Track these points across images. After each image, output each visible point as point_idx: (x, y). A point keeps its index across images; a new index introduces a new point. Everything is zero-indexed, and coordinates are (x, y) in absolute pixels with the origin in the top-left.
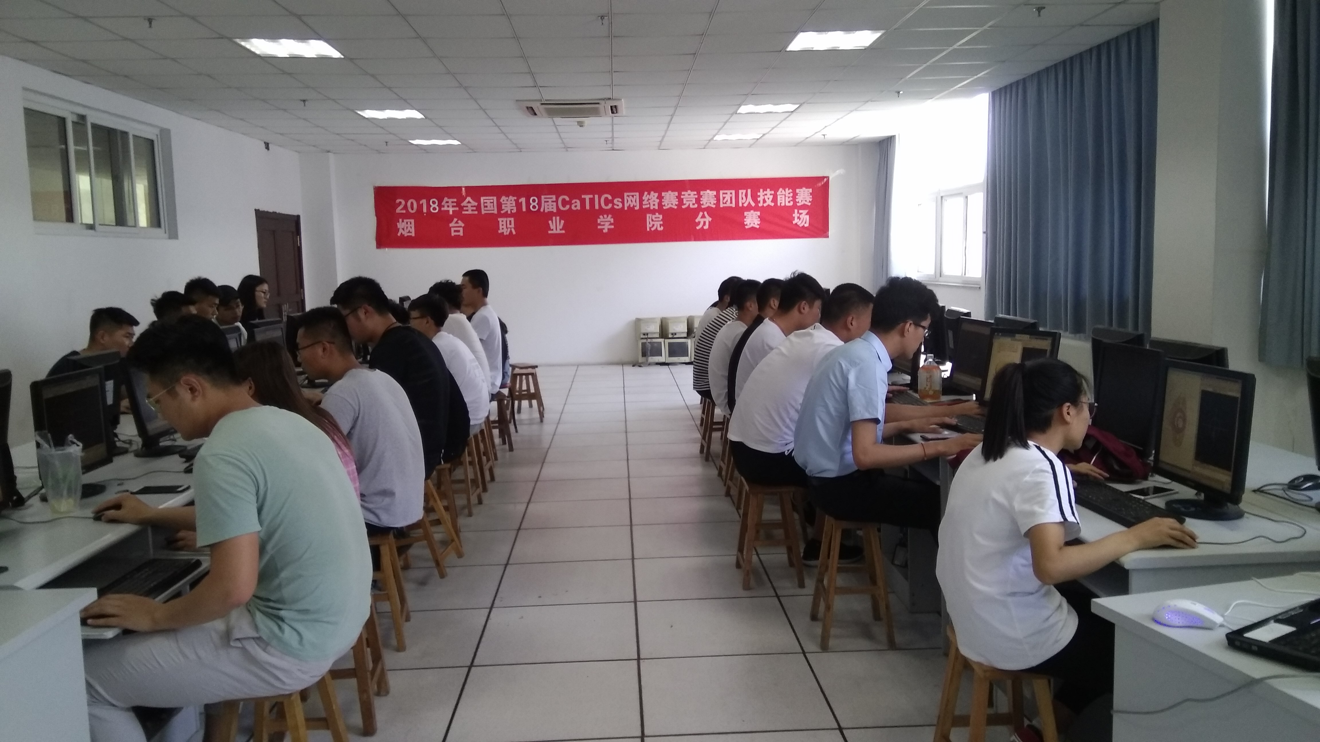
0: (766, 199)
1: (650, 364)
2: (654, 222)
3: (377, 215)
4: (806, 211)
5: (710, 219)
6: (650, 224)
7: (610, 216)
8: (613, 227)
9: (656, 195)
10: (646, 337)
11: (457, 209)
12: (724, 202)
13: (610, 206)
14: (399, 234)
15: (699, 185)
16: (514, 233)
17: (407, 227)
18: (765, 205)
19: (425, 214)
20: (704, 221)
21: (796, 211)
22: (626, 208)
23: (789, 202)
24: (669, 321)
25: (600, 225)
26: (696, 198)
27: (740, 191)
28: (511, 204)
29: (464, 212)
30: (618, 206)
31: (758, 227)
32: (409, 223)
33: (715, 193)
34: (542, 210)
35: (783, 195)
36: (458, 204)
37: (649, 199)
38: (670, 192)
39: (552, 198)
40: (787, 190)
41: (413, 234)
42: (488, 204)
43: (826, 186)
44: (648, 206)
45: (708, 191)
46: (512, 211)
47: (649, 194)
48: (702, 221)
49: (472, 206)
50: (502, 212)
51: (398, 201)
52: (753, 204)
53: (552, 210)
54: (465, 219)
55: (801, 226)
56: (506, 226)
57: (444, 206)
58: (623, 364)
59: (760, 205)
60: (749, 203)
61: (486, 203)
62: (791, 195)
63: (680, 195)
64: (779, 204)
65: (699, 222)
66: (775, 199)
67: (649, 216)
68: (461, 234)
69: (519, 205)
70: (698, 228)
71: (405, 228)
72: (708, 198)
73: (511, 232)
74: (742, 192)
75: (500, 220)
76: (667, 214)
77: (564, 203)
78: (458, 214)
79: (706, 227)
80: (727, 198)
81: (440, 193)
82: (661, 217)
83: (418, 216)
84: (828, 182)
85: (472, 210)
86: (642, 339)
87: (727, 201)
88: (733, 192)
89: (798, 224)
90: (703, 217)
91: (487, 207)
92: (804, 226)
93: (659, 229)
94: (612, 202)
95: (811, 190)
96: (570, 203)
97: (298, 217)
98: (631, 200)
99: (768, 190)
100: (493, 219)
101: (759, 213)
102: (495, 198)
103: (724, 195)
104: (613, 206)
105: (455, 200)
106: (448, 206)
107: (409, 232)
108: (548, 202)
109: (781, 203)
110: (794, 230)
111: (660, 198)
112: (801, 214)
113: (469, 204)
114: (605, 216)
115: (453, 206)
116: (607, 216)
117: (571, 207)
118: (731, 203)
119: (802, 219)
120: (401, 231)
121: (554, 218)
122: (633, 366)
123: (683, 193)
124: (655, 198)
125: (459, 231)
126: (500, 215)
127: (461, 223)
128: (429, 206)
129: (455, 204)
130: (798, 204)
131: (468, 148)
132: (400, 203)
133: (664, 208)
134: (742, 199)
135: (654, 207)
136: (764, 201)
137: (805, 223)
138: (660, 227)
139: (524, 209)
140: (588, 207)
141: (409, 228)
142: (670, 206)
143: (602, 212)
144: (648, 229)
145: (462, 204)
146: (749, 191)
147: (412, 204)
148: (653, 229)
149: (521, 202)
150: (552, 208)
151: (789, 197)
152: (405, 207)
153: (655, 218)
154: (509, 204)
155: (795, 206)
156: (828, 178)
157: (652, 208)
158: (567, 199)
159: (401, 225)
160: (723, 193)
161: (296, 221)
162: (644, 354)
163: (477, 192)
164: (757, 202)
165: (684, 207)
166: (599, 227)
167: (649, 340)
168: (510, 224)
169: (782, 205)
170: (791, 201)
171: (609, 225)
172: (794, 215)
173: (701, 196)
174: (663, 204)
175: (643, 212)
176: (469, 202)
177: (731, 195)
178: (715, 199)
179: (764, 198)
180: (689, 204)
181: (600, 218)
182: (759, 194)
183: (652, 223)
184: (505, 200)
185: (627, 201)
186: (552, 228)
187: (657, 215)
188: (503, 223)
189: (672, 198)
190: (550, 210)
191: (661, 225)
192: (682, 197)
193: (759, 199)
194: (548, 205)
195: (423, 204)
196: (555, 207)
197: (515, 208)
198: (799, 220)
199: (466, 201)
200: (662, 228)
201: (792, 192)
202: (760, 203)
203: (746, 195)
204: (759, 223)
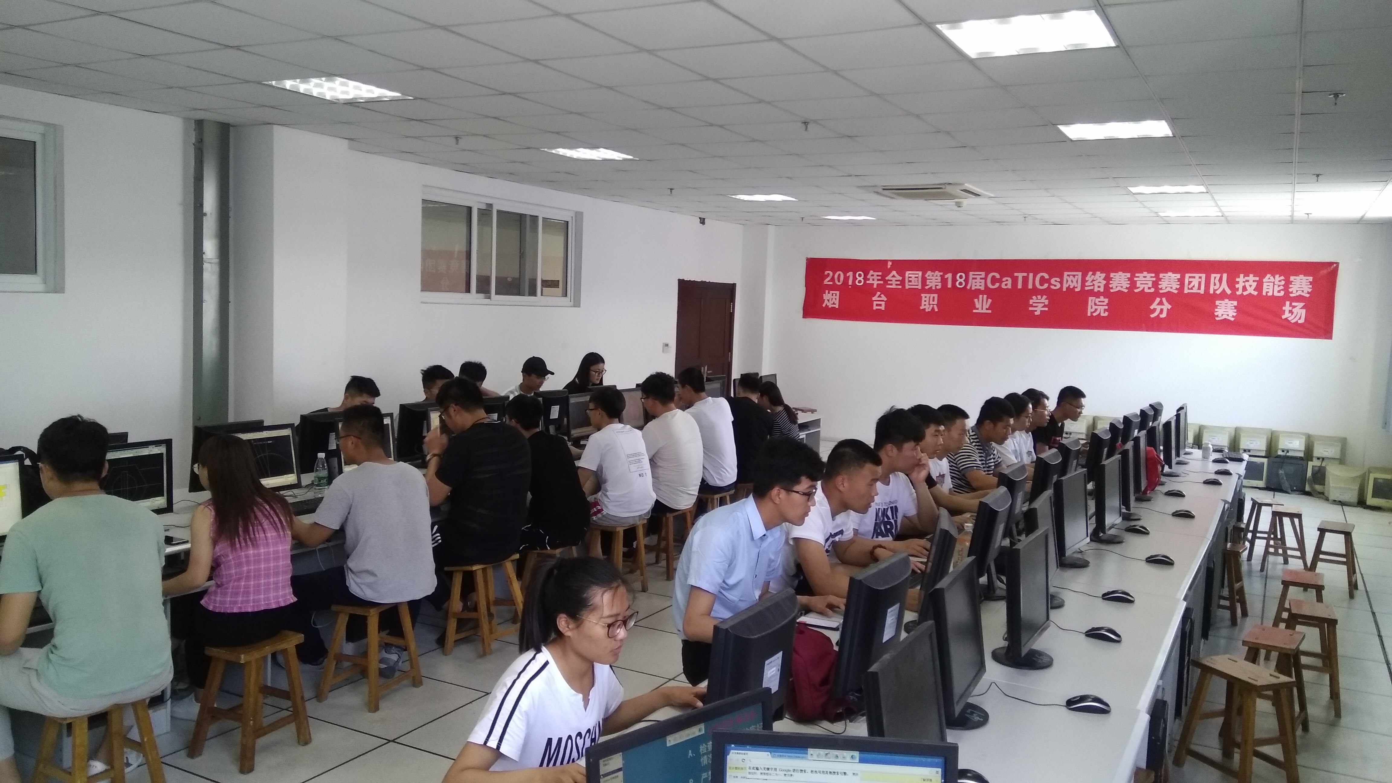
0: (1248, 287)
2: (1098, 307)
3: (807, 285)
4: (1302, 304)
5: (1170, 307)
6: (1092, 308)
7: (1045, 297)
8: (1046, 309)
9: (1103, 275)
11: (882, 282)
12: (1190, 287)
13: (1046, 286)
14: (824, 305)
15: (1158, 267)
16: (936, 310)
17: (832, 299)
18: (1245, 293)
19: (850, 287)
20: (1161, 309)
21: (1288, 303)
22: (1064, 289)
23: (1279, 291)
25: (1032, 306)
26: (1153, 281)
27: (1213, 276)
28: (936, 279)
29: (887, 286)
30: (1055, 286)
31: (1232, 319)
32: (834, 295)
33: (1178, 276)
34: (968, 287)
35: (1271, 282)
36: (883, 278)
37: (1093, 280)
38: (1120, 273)
39: (981, 275)
40: (1277, 276)
41: (837, 306)
42: (913, 279)
43: (1334, 274)
44: (1092, 288)
45: (1170, 274)
46: (937, 287)
47: (1094, 274)
48: (1159, 308)
49: (896, 281)
50: (927, 287)
51: (826, 273)
52: (1229, 292)
53: (980, 288)
54: (888, 293)
55: (1293, 321)
56: (928, 303)
57: (869, 280)
59: (1238, 293)
60: (1224, 290)
61: (910, 277)
62: (1283, 283)
63: (1133, 276)
64: (1264, 294)
65: (1155, 310)
66: (1259, 287)
67: (1091, 300)
68: (883, 308)
69: (944, 281)
70: (1152, 316)
71: (830, 300)
72: (1169, 282)
73: (933, 308)
74: (1215, 277)
75: (923, 295)
76: (1115, 299)
77: (994, 280)
78: (882, 289)
79: (1164, 315)
80: (1195, 283)
81: (865, 266)
82: (1106, 301)
83: (844, 289)
84: (1336, 269)
85: (897, 285)
87: (1194, 287)
88: (1203, 276)
89: (1289, 319)
90: (1161, 303)
91: (910, 281)
92: (1297, 321)
93: (1102, 314)
94: (1048, 281)
95: (1311, 279)
96: (1000, 281)
97: (736, 286)
98: (1072, 281)
99: (1251, 275)
100: (916, 295)
101: (1235, 303)
102: (920, 273)
103: (1191, 280)
104: (1049, 286)
105: (880, 274)
106: (873, 280)
107: (834, 304)
108: (976, 279)
110: (1282, 326)
111: (1108, 279)
112: (1294, 307)
113: (894, 278)
114: (1039, 297)
115: (878, 280)
116: (1042, 298)
117: (1000, 285)
118: (1199, 288)
119: (1296, 314)
120: (826, 302)
121: (981, 296)
123: (1137, 275)
124: (1101, 280)
125: (880, 305)
126: (924, 290)
127: (884, 298)
129: (879, 278)
130: (1292, 295)
132: (829, 274)
133: (1112, 291)
134: (1215, 284)
135: (1099, 289)
136: (1244, 289)
137: (1300, 319)
138: (1104, 313)
139: (950, 285)
140: (1020, 286)
141: (834, 300)
142: (1119, 288)
143: (1036, 291)
144: (1089, 314)
145: (887, 278)
146: (1225, 276)
147: (839, 275)
148: (1095, 314)
149: (948, 278)
151: (1279, 286)
152: (833, 279)
153: (1099, 302)
154: (934, 279)
155: (1287, 296)
156: (1337, 264)
157: (1096, 289)
158: (998, 276)
159: (827, 296)
160: (1190, 277)
161: (733, 290)
163: (902, 266)
164: (1234, 289)
165: (1136, 291)
166: (1031, 309)
168: (933, 301)
169: (1269, 294)
170: (1282, 290)
171: (1043, 307)
172: (1284, 308)
173: (1160, 279)
174: (1111, 286)
175: (1085, 294)
176: (894, 276)
177: (1200, 280)
178: (1179, 283)
179: (1245, 286)
180: (1144, 288)
181: (1032, 299)
182: (1237, 280)
183: (1094, 307)
184: (931, 275)
185: (1067, 281)
186: (977, 307)
187: (1102, 298)
188: (925, 299)
189: (1123, 280)
190: (978, 287)
191: (1105, 310)
192: (1135, 279)
193: (1237, 286)
194: (976, 282)
195: (849, 276)
196: (983, 284)
197: (940, 284)
198: (1290, 314)
199: (891, 275)
200: (1106, 314)
201: (1283, 280)
202: (1238, 291)
203: (1220, 280)
204: (1235, 314)
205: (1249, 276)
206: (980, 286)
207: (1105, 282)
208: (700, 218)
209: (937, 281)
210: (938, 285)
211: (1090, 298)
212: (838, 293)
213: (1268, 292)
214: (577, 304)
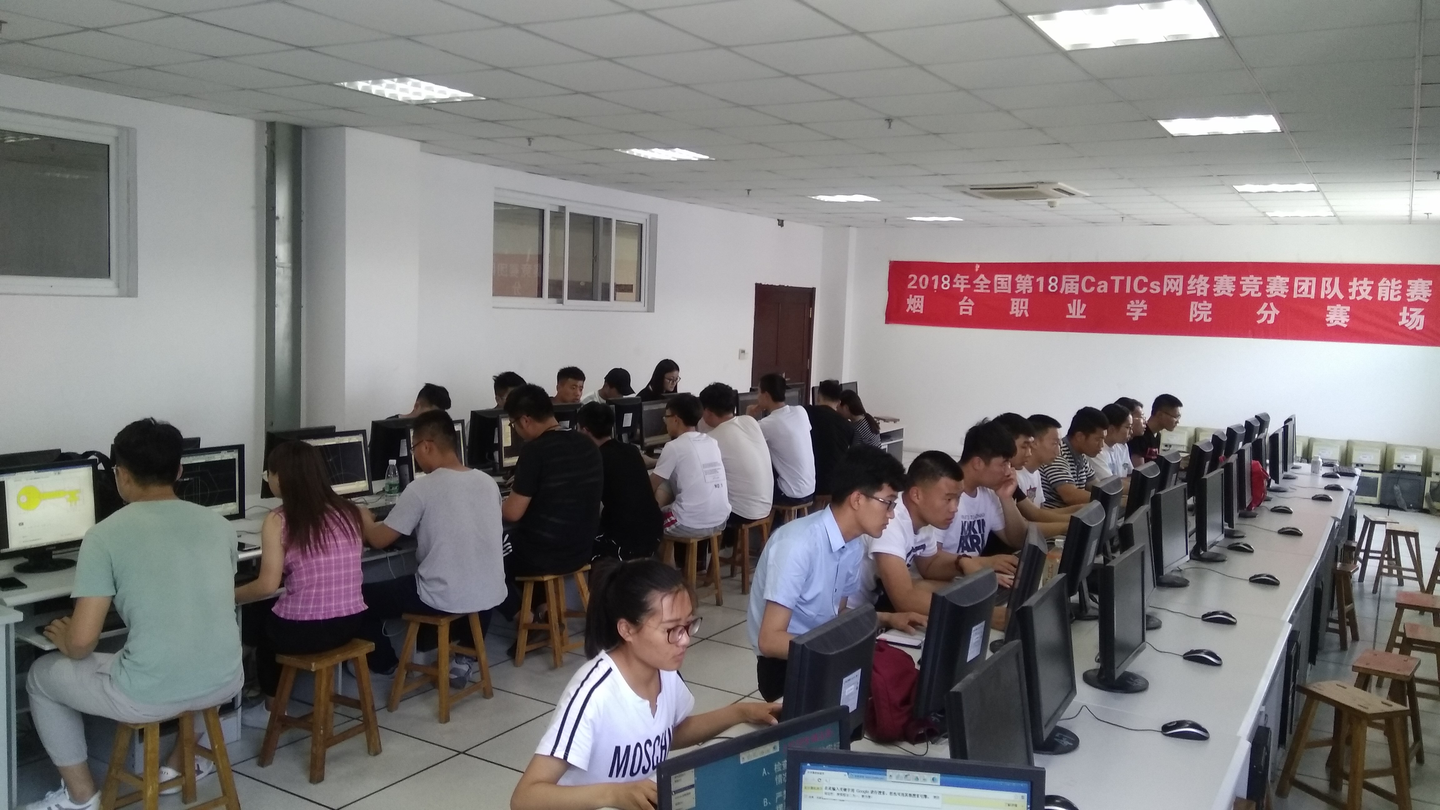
0: (1361, 291)
2: (1200, 312)
3: (889, 290)
4: (1420, 310)
5: (1278, 312)
6: (1194, 313)
7: (1143, 302)
8: (1145, 314)
9: (1207, 279)
11: (969, 286)
12: (1300, 291)
13: (1145, 290)
14: (908, 311)
15: (1266, 270)
16: (1027, 315)
17: (916, 304)
18: (1359, 298)
19: (935, 291)
20: (1268, 314)
21: (1405, 309)
22: (1165, 294)
23: (1396, 296)
25: (1129, 311)
26: (1260, 285)
27: (1324, 279)
28: (1027, 283)
29: (975, 291)
30: (1155, 290)
31: (1345, 325)
32: (919, 299)
33: (1287, 280)
34: (1061, 291)
35: (1387, 286)
36: (970, 282)
37: (1196, 284)
38: (1225, 276)
39: (1075, 278)
40: (1393, 280)
41: (921, 311)
42: (1002, 283)
44: (1194, 292)
45: (1278, 277)
46: (1028, 291)
47: (1197, 277)
48: (1266, 314)
49: (984, 285)
50: (1017, 292)
51: (910, 276)
52: (1341, 296)
53: (1074, 292)
54: (975, 297)
55: (1410, 328)
56: (1018, 308)
57: (955, 283)
59: (1351, 298)
60: (1336, 294)
61: (1000, 281)
62: (1400, 287)
63: (1238, 280)
64: (1379, 299)
65: (1262, 315)
66: (1374, 292)
67: (1194, 305)
68: (970, 313)
69: (1035, 285)
70: (1259, 322)
71: (914, 305)
72: (1277, 285)
73: (1023, 314)
74: (1326, 281)
75: (1013, 300)
76: (1219, 304)
77: (1089, 284)
78: (969, 293)
79: (1271, 321)
80: (1305, 287)
81: (952, 269)
82: (1210, 305)
83: (929, 294)
85: (985, 289)
87: (1304, 291)
88: (1314, 280)
89: (1407, 326)
90: (1268, 308)
91: (999, 285)
92: (1415, 328)
93: (1206, 320)
94: (1147, 285)
95: (1430, 283)
96: (1095, 285)
97: (816, 290)
98: (1173, 284)
99: (1366, 279)
100: (1005, 299)
101: (1348, 309)
102: (1010, 277)
103: (1300, 284)
104: (1148, 290)
105: (967, 277)
106: (960, 284)
107: (918, 308)
108: (1069, 282)
109: (1382, 297)
110: (1399, 333)
111: (1211, 282)
112: (1412, 313)
113: (982, 282)
114: (1137, 301)
115: (965, 284)
116: (1140, 302)
117: (1096, 289)
118: (1309, 293)
119: (1414, 320)
120: (910, 307)
121: (1075, 301)
123: (1243, 278)
124: (1204, 283)
125: (967, 310)
126: (1014, 295)
127: (971, 303)
129: (967, 281)
130: (1409, 300)
132: (913, 278)
133: (1216, 295)
134: (1326, 289)
135: (1202, 293)
136: (1358, 293)
137: (1418, 325)
138: (1208, 318)
139: (1041, 290)
140: (1117, 290)
141: (918, 305)
142: (1223, 293)
143: (1133, 296)
144: (1191, 320)
145: (975, 282)
146: (1337, 280)
147: (924, 279)
148: (1197, 320)
149: (1039, 281)
151: (1396, 290)
152: (917, 283)
153: (1202, 307)
154: (1025, 283)
155: (1404, 302)
157: (1199, 294)
158: (1093, 279)
159: (910, 301)
160: (1299, 281)
161: (810, 293)
163: (991, 269)
164: (1347, 294)
165: (1242, 295)
166: (1128, 314)
168: (1024, 305)
169: (1384, 299)
170: (1399, 294)
171: (1141, 312)
172: (1401, 314)
173: (1268, 283)
175: (1187, 299)
176: (981, 280)
177: (1310, 284)
178: (1287, 287)
179: (1359, 290)
180: (1251, 292)
181: (1130, 304)
182: (1350, 284)
183: (1197, 313)
184: (1021, 279)
185: (1168, 285)
186: (1070, 312)
187: (1205, 303)
188: (1016, 304)
189: (1227, 283)
190: (1071, 291)
191: (1209, 316)
192: (1241, 283)
193: (1350, 290)
194: (1069, 286)
195: (934, 280)
196: (1077, 288)
197: (1031, 288)
198: (1408, 320)
199: (979, 278)
200: (1210, 320)
201: (1400, 284)
202: (1351, 295)
203: (1332, 285)
204: (1347, 320)
205: (1363, 280)
206: (1074, 290)
207: (1208, 286)
208: (778, 220)
209: (1027, 285)
210: (1029, 289)
211: (1192, 303)
212: (922, 297)
213: (1384, 297)
214: (651, 309)
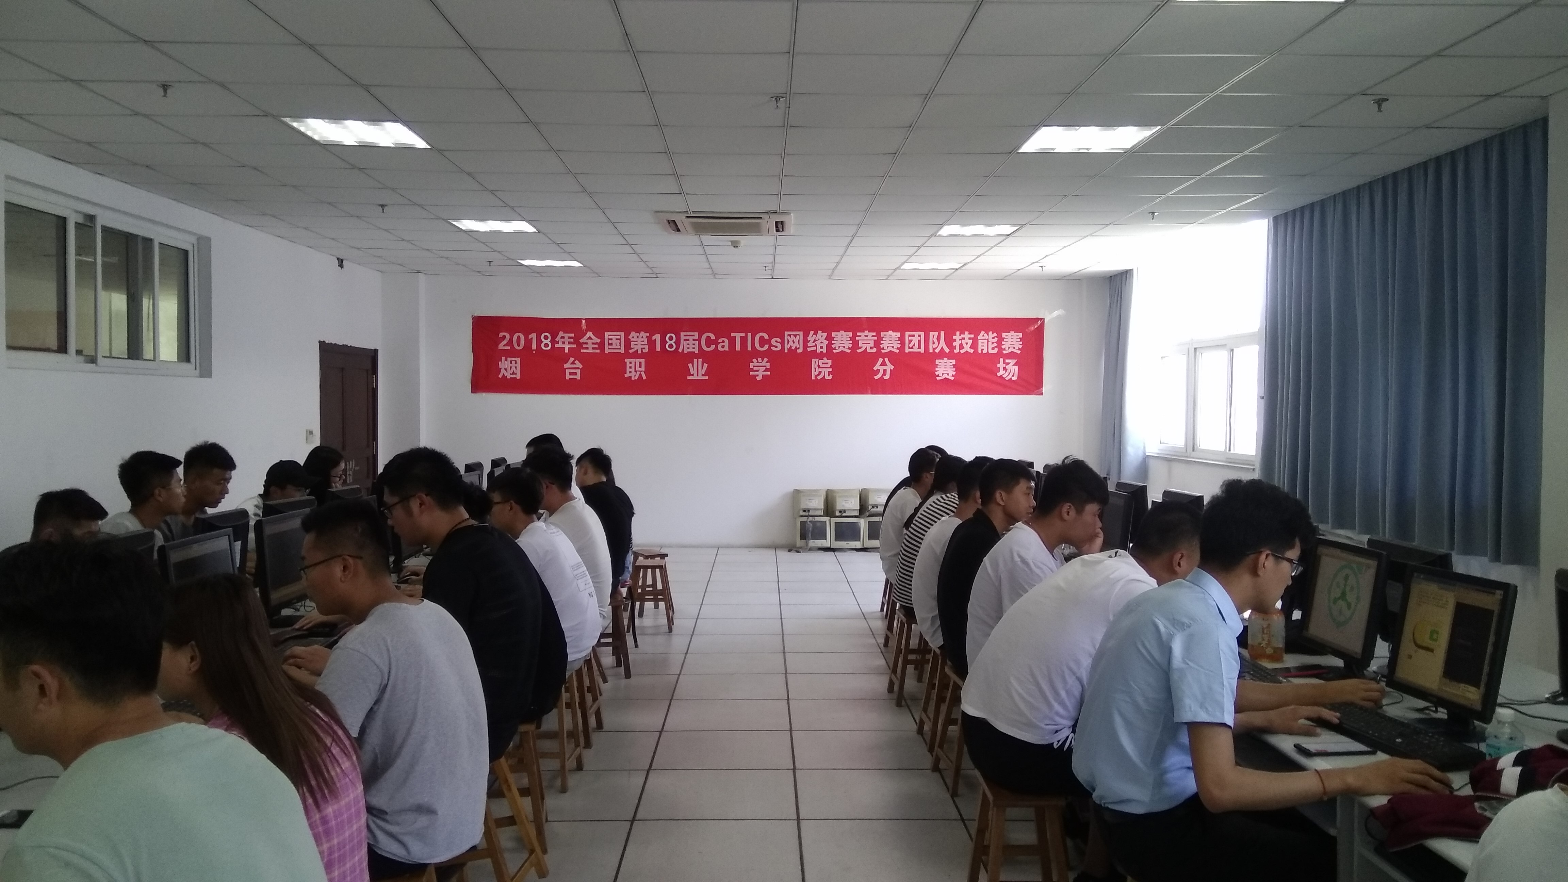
0: (964, 345)
1: (811, 549)
2: (821, 369)
3: (475, 351)
4: (1014, 361)
5: (892, 367)
6: (815, 371)
8: (769, 373)
9: (825, 335)
10: (807, 514)
11: (575, 346)
12: (911, 346)
13: (766, 347)
14: (500, 376)
15: (879, 325)
16: (644, 377)
17: (511, 367)
18: (962, 351)
19: (534, 352)
20: (884, 370)
21: (1002, 360)
22: (786, 351)
23: (993, 349)
24: (837, 495)
25: (752, 370)
26: (874, 340)
27: (931, 334)
28: (641, 341)
29: (582, 351)
30: (776, 347)
31: (952, 378)
32: (513, 362)
33: (899, 334)
34: (680, 350)
35: (985, 339)
36: (576, 341)
37: (815, 340)
38: (842, 332)
39: (694, 335)
40: (990, 333)
41: (518, 377)
42: (614, 341)
43: (1040, 330)
44: (815, 348)
45: (890, 332)
46: (643, 350)
47: (816, 333)
49: (593, 343)
50: (631, 351)
51: (501, 335)
52: (947, 350)
53: (693, 350)
54: (582, 358)
55: (1007, 379)
56: (634, 369)
57: (558, 343)
58: (776, 547)
59: (956, 351)
60: (942, 348)
61: (611, 339)
62: (996, 340)
63: (854, 335)
64: (980, 351)
65: (878, 371)
66: (974, 345)
67: (815, 362)
68: (578, 377)
69: (651, 343)
70: (876, 378)
71: (508, 369)
72: (890, 341)
73: (640, 376)
74: (933, 335)
75: (628, 361)
76: (839, 360)
77: (709, 342)
78: (576, 353)
79: (887, 377)
80: (915, 341)
81: (554, 326)
82: (830, 362)
83: (526, 354)
84: (1043, 324)
85: (593, 348)
86: (802, 516)
87: (914, 345)
88: (922, 334)
89: (1004, 376)
90: (884, 364)
91: (611, 344)
92: (1011, 379)
93: (827, 377)
94: (768, 342)
95: (1020, 335)
96: (716, 342)
97: (376, 351)
98: (793, 341)
99: (967, 333)
100: (619, 360)
101: (954, 362)
102: (622, 334)
103: (911, 338)
104: (770, 347)
105: (573, 335)
106: (564, 343)
107: (513, 373)
108: (688, 340)
109: (982, 350)
110: (1000, 384)
111: (830, 338)
112: (1008, 364)
113: (590, 340)
114: (760, 360)
115: (570, 343)
116: (763, 360)
117: (717, 347)
118: (919, 347)
119: (1010, 371)
120: (503, 371)
121: (695, 360)
122: (789, 551)
123: (858, 334)
124: (823, 339)
125: (575, 374)
126: (627, 355)
127: (578, 364)
128: (539, 342)
129: (572, 340)
130: (1004, 352)
131: (591, 272)
132: (504, 337)
133: (835, 351)
134: (934, 343)
135: (821, 350)
136: (961, 347)
137: (1013, 376)
138: (829, 376)
139: (658, 349)
140: (738, 348)
141: (513, 369)
142: (842, 349)
143: (756, 354)
144: (813, 378)
145: (581, 341)
146: (942, 333)
147: (519, 338)
148: (819, 378)
149: (656, 339)
150: (694, 348)
151: (993, 343)
152: (510, 342)
153: (823, 363)
154: (639, 341)
155: (1000, 354)
156: (1042, 319)
157: (819, 350)
158: (713, 337)
159: (503, 364)
160: (910, 336)
161: (373, 356)
162: (803, 536)
163: (600, 326)
164: (952, 348)
165: (859, 351)
166: (751, 373)
167: (810, 519)
168: (640, 367)
169: (984, 352)
170: (996, 347)
171: (764, 371)
172: (998, 365)
173: (881, 339)
174: (833, 346)
175: (808, 356)
177: (919, 338)
178: (899, 342)
179: (962, 343)
180: (866, 347)
181: (753, 362)
182: (954, 337)
183: (818, 370)
184: (635, 337)
185: (788, 342)
186: (692, 373)
187: (825, 360)
188: (631, 365)
189: (844, 339)
190: (691, 350)
191: (829, 373)
192: (857, 338)
193: (954, 344)
194: (688, 344)
196: (697, 346)
197: (647, 347)
198: (1005, 371)
199: (586, 336)
200: (831, 377)
201: (996, 337)
202: (956, 349)
203: (939, 339)
204: (954, 373)
205: (965, 334)
207: (827, 342)
208: (336, 258)
209: (643, 343)
210: (644, 348)
211: (813, 360)
212: (518, 360)
214: (205, 373)
